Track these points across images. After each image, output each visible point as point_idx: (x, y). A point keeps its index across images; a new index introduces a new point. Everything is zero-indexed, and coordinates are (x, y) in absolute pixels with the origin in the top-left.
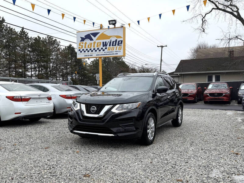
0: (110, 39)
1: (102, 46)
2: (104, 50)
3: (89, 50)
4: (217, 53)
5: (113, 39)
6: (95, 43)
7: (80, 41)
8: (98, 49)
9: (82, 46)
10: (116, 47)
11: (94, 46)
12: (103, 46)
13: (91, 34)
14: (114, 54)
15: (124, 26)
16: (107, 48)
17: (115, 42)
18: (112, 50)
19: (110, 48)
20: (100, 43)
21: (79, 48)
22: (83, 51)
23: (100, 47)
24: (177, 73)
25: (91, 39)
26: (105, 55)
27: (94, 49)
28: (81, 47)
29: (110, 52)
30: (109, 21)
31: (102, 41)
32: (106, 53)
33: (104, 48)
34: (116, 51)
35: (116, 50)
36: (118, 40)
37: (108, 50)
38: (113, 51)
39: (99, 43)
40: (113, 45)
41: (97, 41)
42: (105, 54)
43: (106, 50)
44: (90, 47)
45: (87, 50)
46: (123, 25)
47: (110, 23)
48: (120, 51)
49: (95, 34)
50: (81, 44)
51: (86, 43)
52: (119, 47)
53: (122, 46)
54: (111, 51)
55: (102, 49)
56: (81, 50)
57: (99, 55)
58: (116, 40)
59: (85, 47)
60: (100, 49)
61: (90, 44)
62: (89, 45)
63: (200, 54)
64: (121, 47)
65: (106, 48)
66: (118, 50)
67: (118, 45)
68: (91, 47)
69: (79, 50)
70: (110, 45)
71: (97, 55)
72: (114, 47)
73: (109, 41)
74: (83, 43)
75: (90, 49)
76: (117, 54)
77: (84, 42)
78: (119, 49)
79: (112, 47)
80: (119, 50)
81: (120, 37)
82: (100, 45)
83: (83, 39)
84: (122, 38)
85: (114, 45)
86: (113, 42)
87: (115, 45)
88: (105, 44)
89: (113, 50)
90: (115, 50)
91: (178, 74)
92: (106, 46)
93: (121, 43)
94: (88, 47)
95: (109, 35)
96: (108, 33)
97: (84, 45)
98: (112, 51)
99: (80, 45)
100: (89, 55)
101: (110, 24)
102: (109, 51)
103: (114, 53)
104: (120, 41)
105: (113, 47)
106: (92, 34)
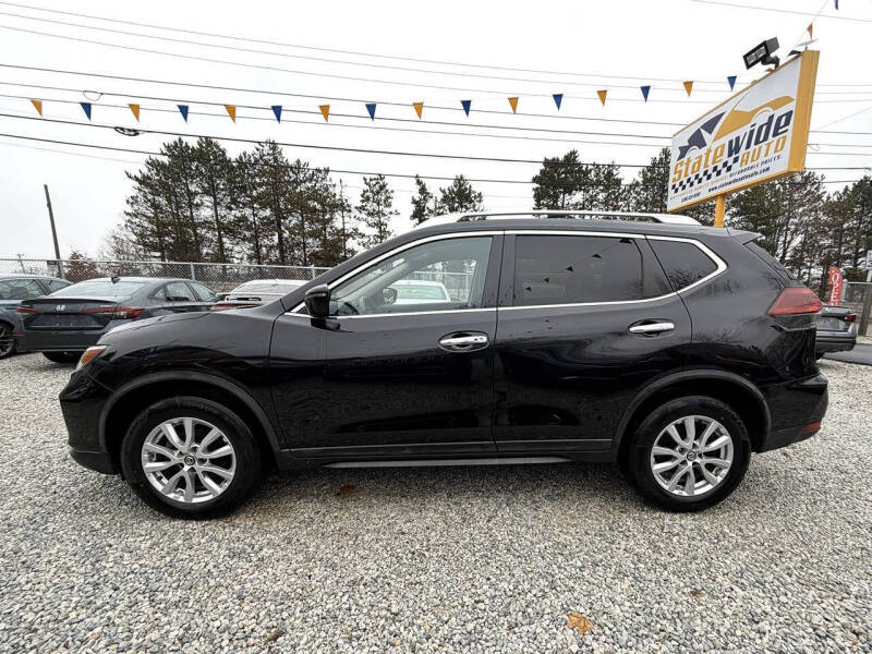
0: (753, 122)
2: (729, 169)
3: (693, 179)
5: (761, 119)
6: (708, 153)
8: (715, 169)
10: (769, 145)
11: (706, 166)
12: (730, 153)
13: (703, 126)
14: (756, 173)
16: (738, 157)
17: (764, 128)
18: (752, 160)
19: (749, 153)
20: (723, 147)
22: (680, 189)
23: (721, 160)
25: (702, 144)
26: (730, 183)
27: (706, 173)
30: (745, 57)
31: (727, 139)
32: (737, 177)
33: (731, 161)
34: (765, 159)
36: (778, 113)
37: (741, 165)
38: (756, 163)
39: (720, 149)
40: (757, 142)
41: (715, 145)
43: (735, 167)
44: (696, 169)
45: (688, 181)
47: (751, 61)
48: (779, 157)
49: (712, 124)
52: (778, 141)
54: (750, 164)
55: (725, 164)
56: (678, 185)
57: (716, 188)
59: (686, 174)
60: (718, 169)
61: (698, 159)
62: (694, 166)
64: (785, 138)
65: (736, 160)
66: (772, 154)
67: (774, 136)
68: (699, 167)
69: (674, 187)
70: (748, 147)
71: (710, 190)
72: (760, 147)
73: (749, 130)
75: (697, 177)
76: (768, 169)
78: (776, 151)
79: (755, 151)
80: (777, 154)
81: (787, 100)
82: (722, 154)
83: (683, 152)
84: (792, 101)
85: (762, 139)
86: (760, 129)
87: (766, 138)
88: (734, 147)
89: (758, 158)
90: (762, 158)
92: (738, 149)
93: (787, 122)
94: (692, 172)
95: (749, 110)
98: (752, 164)
100: (692, 197)
101: (749, 67)
102: (744, 167)
103: (759, 169)
104: (785, 115)
106: (706, 125)
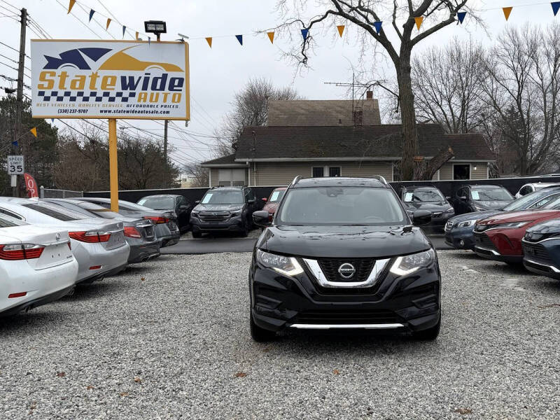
0: (146, 71)
1: (118, 88)
2: (125, 100)
3: (74, 94)
4: (314, 112)
5: (156, 72)
6: (94, 77)
7: (45, 68)
8: (106, 94)
9: (51, 83)
10: (166, 95)
11: (93, 88)
12: (124, 87)
13: (82, 50)
14: (157, 112)
15: (185, 40)
16: (135, 93)
17: (159, 81)
18: (151, 100)
19: (146, 94)
20: (114, 78)
21: (40, 86)
22: (54, 99)
23: (113, 89)
24: (244, 160)
25: (84, 66)
26: (128, 112)
27: (93, 94)
28: (46, 84)
29: (144, 106)
30: (146, 23)
31: (118, 74)
32: (132, 108)
33: (126, 93)
34: (164, 104)
35: (165, 101)
36: (171, 75)
37: (139, 101)
38: (156, 104)
39: (110, 79)
40: (154, 88)
41: (102, 73)
42: (129, 109)
43: (132, 101)
44: (77, 86)
45: (67, 94)
46: (183, 36)
47: (150, 28)
48: (177, 107)
49: (96, 53)
50: (48, 77)
51: (64, 76)
52: (174, 95)
53: (183, 93)
54: (148, 103)
55: (119, 94)
56: (48, 93)
57: (110, 112)
58: (165, 76)
59: (62, 86)
60: (113, 94)
61: (79, 78)
62: (74, 82)
63: (277, 112)
64: (180, 95)
65: (132, 95)
66: (169, 102)
67: (171, 88)
68: (82, 86)
69: (41, 94)
70: (145, 88)
71: (101, 111)
72: (158, 95)
73: (143, 76)
74: (53, 75)
75: (80, 94)
76: (168, 112)
77: (59, 71)
78: (173, 101)
79: (152, 94)
80: (175, 104)
81: (177, 69)
82: (113, 83)
83: (53, 63)
84: (181, 71)
85: (158, 87)
86: (155, 80)
87: (162, 88)
88: (128, 84)
89: (156, 101)
90: (160, 102)
91: (245, 163)
92: (133, 87)
93: (181, 84)
94: (73, 87)
95: (141, 60)
96: (138, 54)
97: (57, 80)
98: (151, 104)
99: (42, 78)
100: (74, 111)
101: (147, 31)
102: (142, 103)
103: (159, 109)
104: (177, 78)
105: (155, 92)
106: (86, 51)
